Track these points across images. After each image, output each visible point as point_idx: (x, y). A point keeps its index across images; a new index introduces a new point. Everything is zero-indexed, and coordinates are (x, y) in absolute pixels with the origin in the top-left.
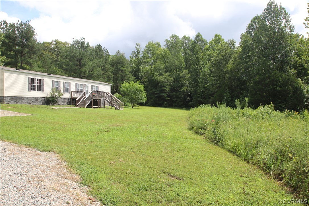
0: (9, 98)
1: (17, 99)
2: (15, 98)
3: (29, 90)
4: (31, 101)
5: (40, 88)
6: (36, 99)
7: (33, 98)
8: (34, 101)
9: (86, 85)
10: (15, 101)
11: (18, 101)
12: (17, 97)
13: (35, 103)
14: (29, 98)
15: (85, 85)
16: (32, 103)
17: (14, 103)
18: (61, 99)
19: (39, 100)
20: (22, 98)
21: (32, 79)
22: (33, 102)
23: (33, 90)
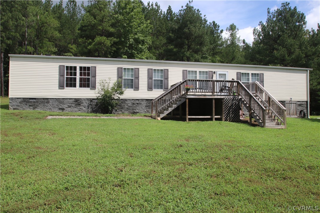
0: (20, 100)
1: (34, 102)
2: (32, 100)
3: (61, 87)
4: (66, 106)
5: (86, 83)
6: (77, 102)
7: (71, 100)
8: (73, 105)
9: (218, 73)
10: (30, 106)
11: (37, 106)
12: (35, 99)
13: (76, 109)
14: (60, 101)
15: (214, 72)
16: (68, 109)
17: (28, 109)
18: (142, 103)
19: (85, 104)
20: (46, 101)
21: (67, 67)
22: (70, 107)
23: (71, 86)
